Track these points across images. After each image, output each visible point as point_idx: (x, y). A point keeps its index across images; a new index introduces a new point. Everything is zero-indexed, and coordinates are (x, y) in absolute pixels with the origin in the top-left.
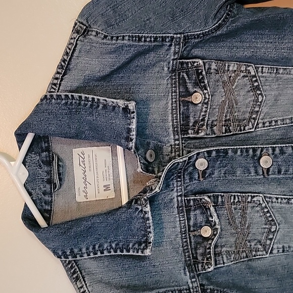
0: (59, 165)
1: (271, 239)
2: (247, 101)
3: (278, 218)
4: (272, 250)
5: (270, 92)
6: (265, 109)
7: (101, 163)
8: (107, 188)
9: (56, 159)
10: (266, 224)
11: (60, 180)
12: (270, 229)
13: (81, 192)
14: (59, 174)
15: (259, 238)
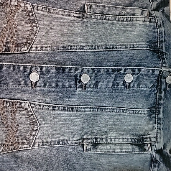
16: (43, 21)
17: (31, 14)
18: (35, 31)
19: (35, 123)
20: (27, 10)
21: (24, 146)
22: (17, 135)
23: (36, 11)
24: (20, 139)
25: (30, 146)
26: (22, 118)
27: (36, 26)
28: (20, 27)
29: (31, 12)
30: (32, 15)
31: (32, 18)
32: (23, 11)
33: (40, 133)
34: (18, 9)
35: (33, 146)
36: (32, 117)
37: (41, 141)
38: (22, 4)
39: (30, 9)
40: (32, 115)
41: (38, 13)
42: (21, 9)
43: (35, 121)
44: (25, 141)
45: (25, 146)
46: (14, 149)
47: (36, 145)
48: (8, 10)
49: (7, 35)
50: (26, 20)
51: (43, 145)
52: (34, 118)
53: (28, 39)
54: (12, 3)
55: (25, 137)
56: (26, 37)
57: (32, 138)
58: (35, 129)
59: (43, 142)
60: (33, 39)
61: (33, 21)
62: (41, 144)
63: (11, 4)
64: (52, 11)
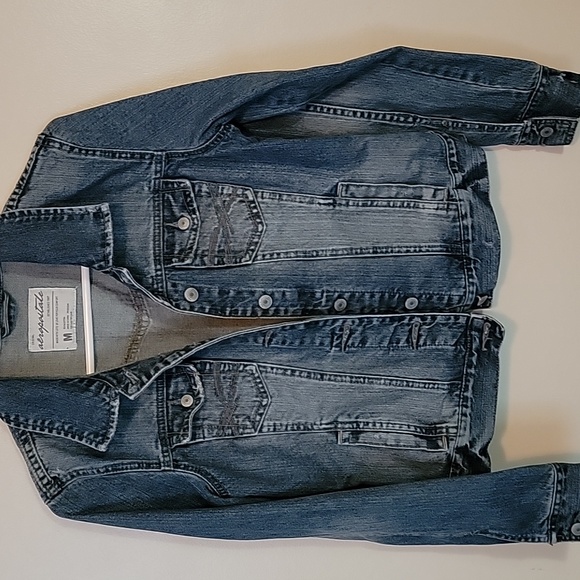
0: (10, 307)
1: (261, 415)
2: (245, 231)
3: (271, 390)
4: (262, 427)
5: (272, 221)
6: (266, 241)
7: (62, 306)
8: (67, 337)
9: (7, 299)
10: (257, 396)
11: (11, 324)
12: (261, 402)
13: (36, 340)
14: (10, 317)
15: (248, 413)
16: (272, 213)
17: (253, 205)
18: (260, 230)
19: (265, 395)
20: (246, 200)
21: (246, 431)
22: (236, 413)
23: (260, 200)
24: (240, 420)
25: (255, 431)
26: (246, 388)
27: (261, 223)
28: (237, 227)
29: (253, 202)
30: (255, 207)
31: (255, 211)
32: (241, 201)
33: (270, 411)
34: (234, 200)
35: (260, 431)
36: (260, 386)
37: (271, 423)
38: (239, 192)
39: (251, 198)
40: (261, 382)
41: (263, 203)
42: (239, 199)
43: (265, 392)
44: (248, 423)
45: (248, 431)
46: (232, 435)
47: (265, 429)
48: (219, 203)
49: (219, 240)
50: (246, 215)
51: (275, 430)
52: (263, 387)
53: (250, 244)
54: (225, 192)
55: (249, 417)
56: (247, 240)
57: (258, 418)
58: (264, 403)
59: (275, 425)
60: (257, 243)
61: (257, 215)
62: (272, 429)
63: (222, 194)
64: (285, 197)
